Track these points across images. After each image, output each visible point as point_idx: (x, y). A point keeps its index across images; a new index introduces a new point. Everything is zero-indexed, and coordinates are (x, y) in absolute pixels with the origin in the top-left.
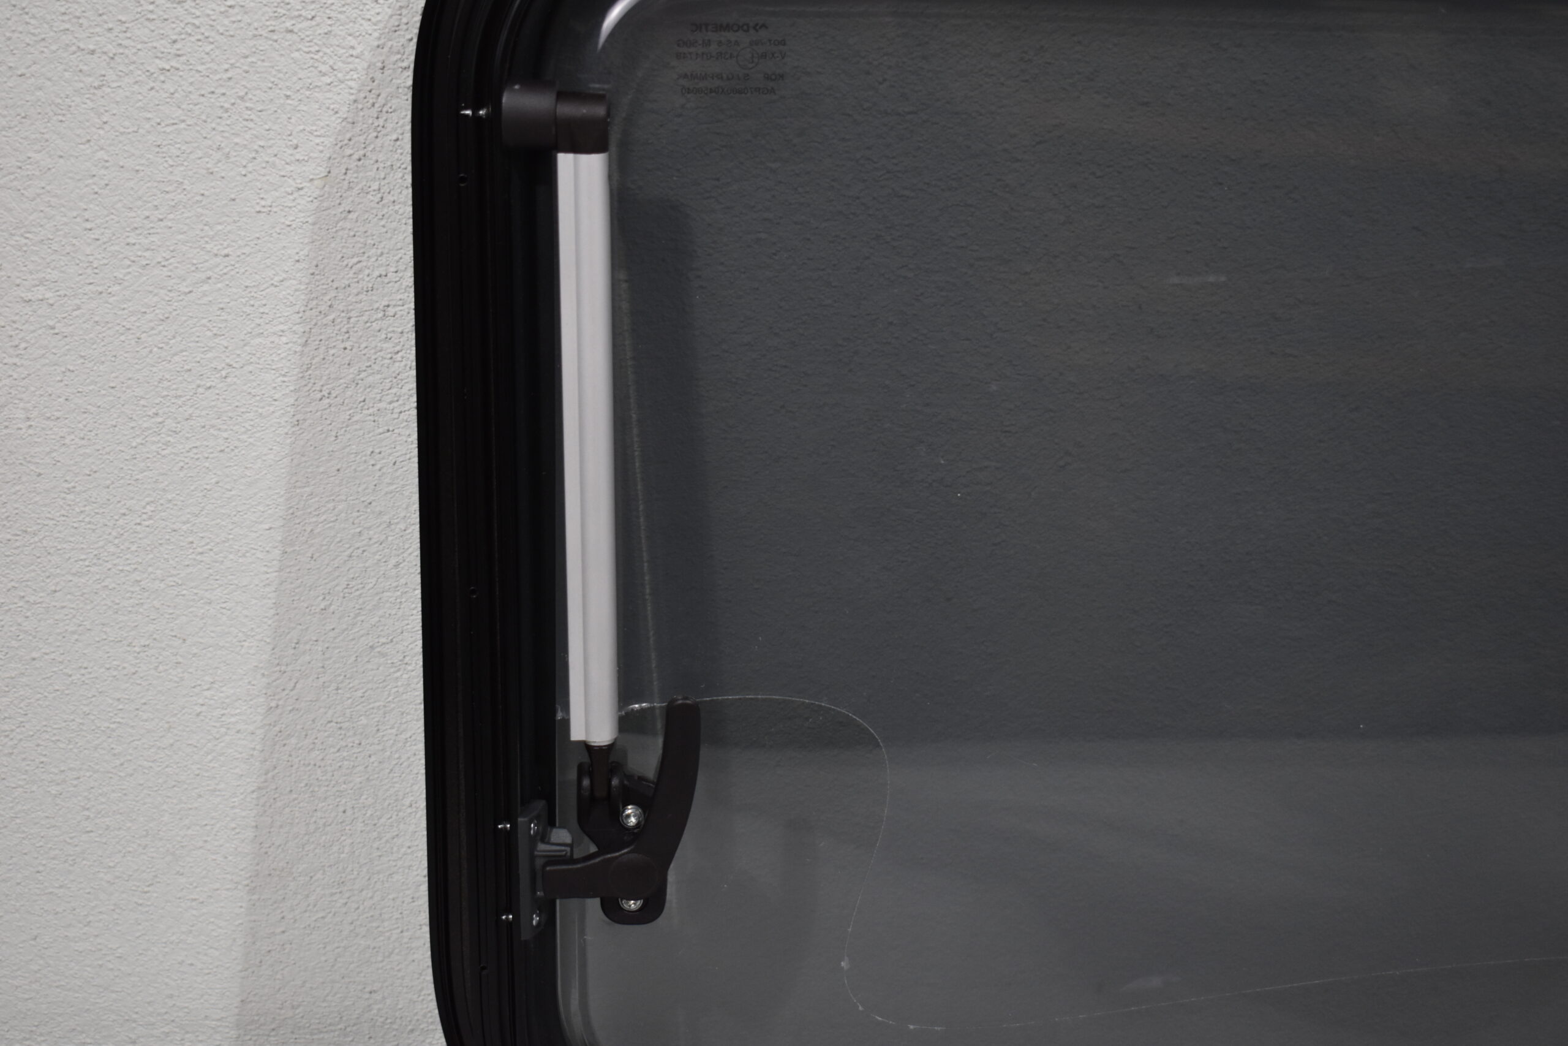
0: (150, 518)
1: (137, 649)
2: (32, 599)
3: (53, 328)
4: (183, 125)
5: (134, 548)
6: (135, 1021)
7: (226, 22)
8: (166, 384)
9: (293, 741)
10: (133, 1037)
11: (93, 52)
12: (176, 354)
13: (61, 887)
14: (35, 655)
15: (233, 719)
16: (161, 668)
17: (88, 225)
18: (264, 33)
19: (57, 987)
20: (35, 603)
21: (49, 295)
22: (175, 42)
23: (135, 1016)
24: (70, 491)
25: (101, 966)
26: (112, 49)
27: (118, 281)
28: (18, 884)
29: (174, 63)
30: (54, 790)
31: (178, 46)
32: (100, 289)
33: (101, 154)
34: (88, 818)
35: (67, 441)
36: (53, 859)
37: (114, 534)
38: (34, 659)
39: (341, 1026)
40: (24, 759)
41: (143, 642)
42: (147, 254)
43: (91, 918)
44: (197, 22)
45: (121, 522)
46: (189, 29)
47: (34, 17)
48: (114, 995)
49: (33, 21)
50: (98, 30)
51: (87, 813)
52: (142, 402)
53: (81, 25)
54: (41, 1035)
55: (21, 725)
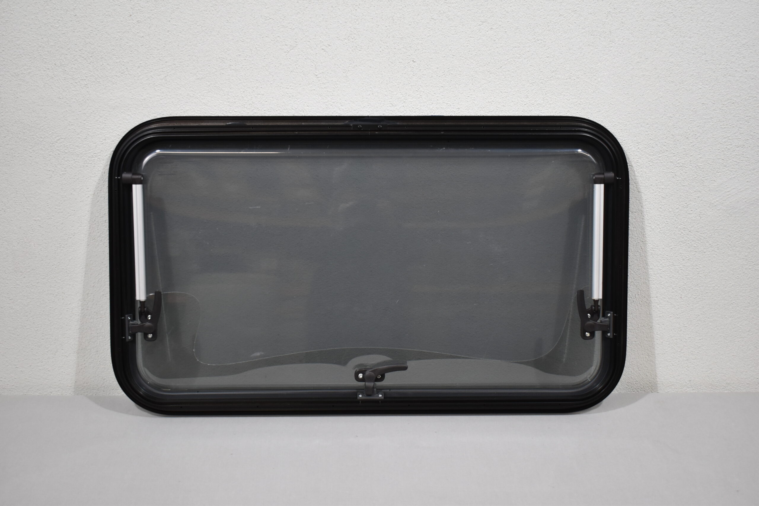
0: (58, 266)
1: (55, 296)
2: (33, 284)
3: (40, 226)
4: (67, 185)
5: (55, 273)
6: (52, 387)
7: (75, 164)
8: (62, 237)
9: (87, 317)
10: (51, 391)
11: (50, 171)
12: (64, 231)
13: (37, 353)
14: (34, 297)
15: (75, 312)
16: (60, 300)
17: (48, 205)
18: (82, 166)
19: (35, 378)
20: (34, 285)
21: (40, 219)
22: (65, 168)
23: (52, 386)
24: (42, 260)
25: (45, 373)
26: (53, 170)
27: (53, 216)
28: (27, 352)
29: (65, 172)
30: (36, 329)
31: (66, 169)
32: (50, 217)
33: (51, 190)
34: (43, 336)
35: (42, 249)
36: (35, 346)
37: (51, 269)
38: (33, 298)
39: (97, 388)
40: (30, 322)
41: (56, 294)
42: (59, 210)
43: (43, 361)
44: (69, 164)
45: (52, 267)
46: (68, 166)
47: (39, 164)
48: (47, 381)
49: (39, 165)
50: (51, 166)
51: (43, 335)
52: (57, 241)
53: (48, 165)
54: (31, 391)
55: (30, 314)
